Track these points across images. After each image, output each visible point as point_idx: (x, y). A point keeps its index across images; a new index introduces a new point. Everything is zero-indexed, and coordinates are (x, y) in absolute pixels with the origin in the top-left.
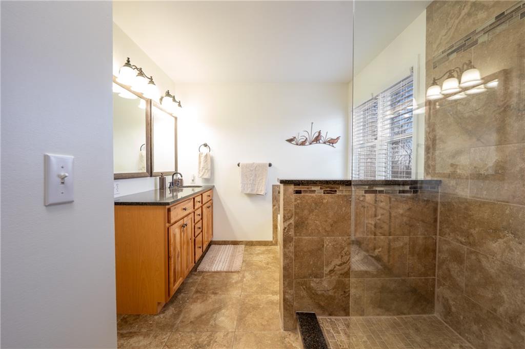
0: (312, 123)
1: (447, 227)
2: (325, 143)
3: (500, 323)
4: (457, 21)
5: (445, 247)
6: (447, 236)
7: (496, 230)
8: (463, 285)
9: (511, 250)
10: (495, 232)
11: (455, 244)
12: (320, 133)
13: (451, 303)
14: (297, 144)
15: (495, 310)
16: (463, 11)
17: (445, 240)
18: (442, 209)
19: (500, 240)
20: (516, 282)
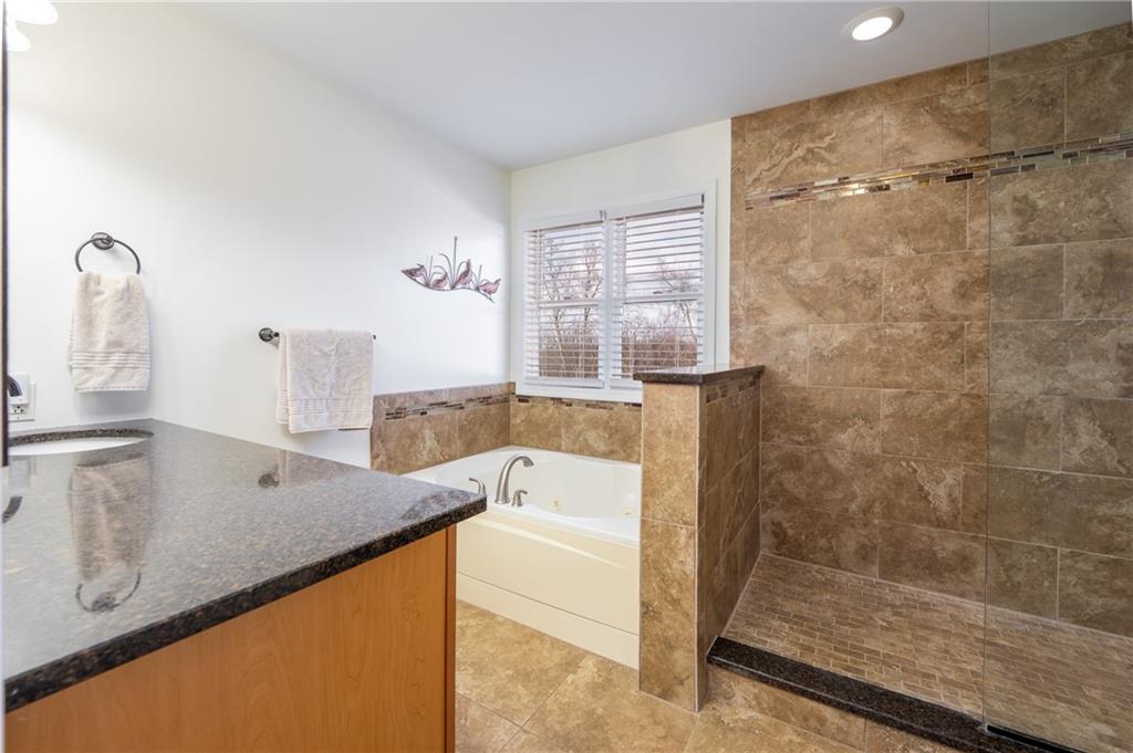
0: (456, 239)
1: (775, 428)
2: (477, 289)
3: (852, 522)
4: (786, 161)
5: (773, 455)
6: (775, 439)
7: (844, 420)
8: (803, 496)
9: (863, 437)
10: (842, 422)
11: (789, 447)
12: (468, 264)
13: (785, 525)
14: (427, 285)
15: (847, 510)
16: (796, 152)
17: (773, 446)
18: (767, 403)
19: (849, 430)
20: (869, 470)
